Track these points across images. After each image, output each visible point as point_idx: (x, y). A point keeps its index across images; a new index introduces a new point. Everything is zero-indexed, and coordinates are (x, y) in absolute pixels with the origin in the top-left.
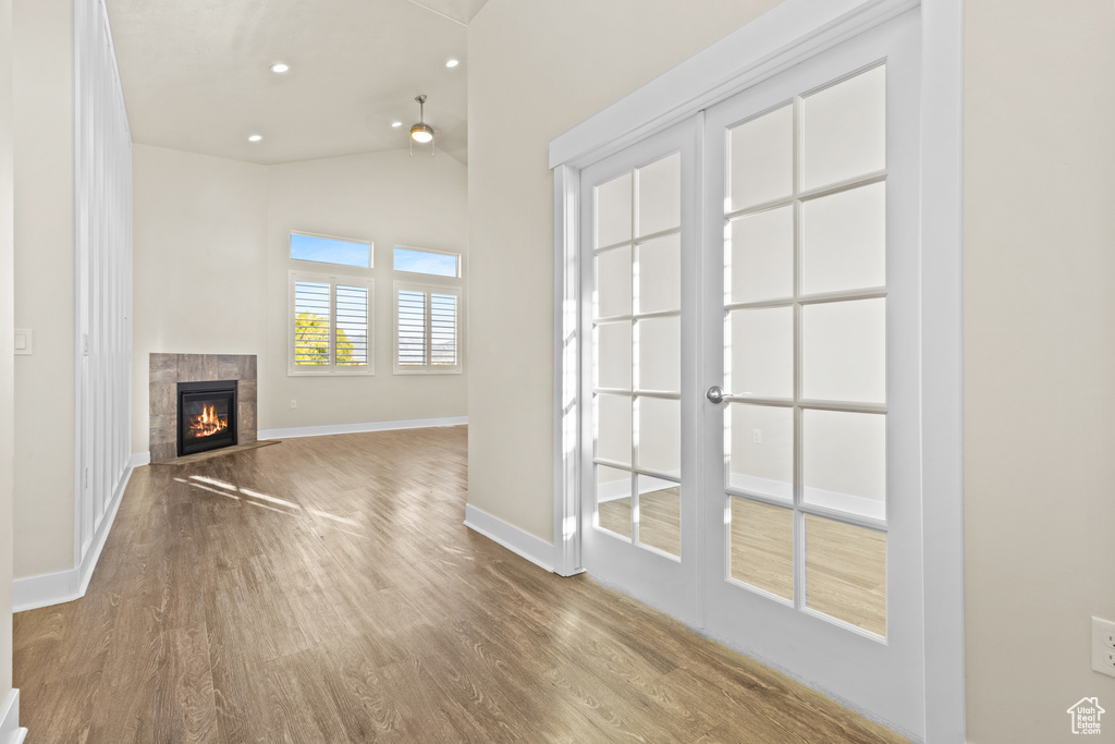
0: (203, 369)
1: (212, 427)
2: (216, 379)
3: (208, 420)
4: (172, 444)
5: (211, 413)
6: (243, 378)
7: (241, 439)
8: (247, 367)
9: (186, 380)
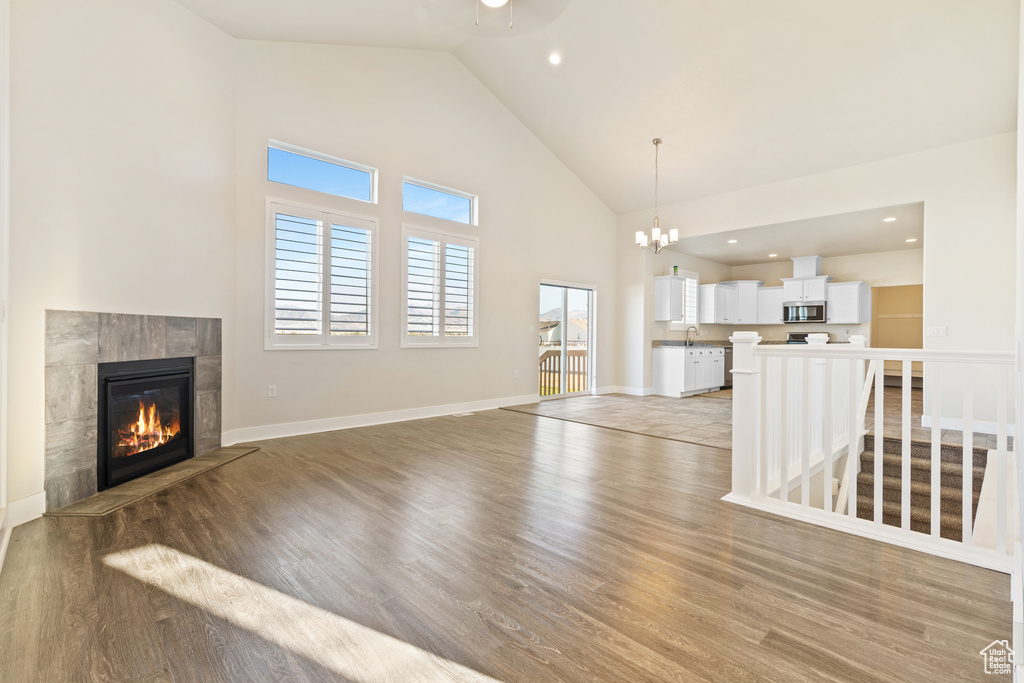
0: (142, 339)
1: (151, 440)
2: (163, 355)
3: (147, 428)
4: (89, 471)
5: (151, 417)
6: (203, 353)
7: (200, 448)
8: (208, 336)
9: (112, 357)
